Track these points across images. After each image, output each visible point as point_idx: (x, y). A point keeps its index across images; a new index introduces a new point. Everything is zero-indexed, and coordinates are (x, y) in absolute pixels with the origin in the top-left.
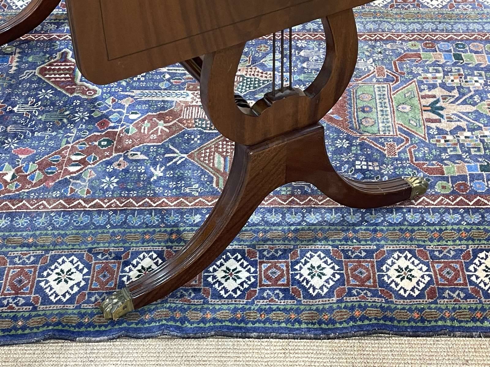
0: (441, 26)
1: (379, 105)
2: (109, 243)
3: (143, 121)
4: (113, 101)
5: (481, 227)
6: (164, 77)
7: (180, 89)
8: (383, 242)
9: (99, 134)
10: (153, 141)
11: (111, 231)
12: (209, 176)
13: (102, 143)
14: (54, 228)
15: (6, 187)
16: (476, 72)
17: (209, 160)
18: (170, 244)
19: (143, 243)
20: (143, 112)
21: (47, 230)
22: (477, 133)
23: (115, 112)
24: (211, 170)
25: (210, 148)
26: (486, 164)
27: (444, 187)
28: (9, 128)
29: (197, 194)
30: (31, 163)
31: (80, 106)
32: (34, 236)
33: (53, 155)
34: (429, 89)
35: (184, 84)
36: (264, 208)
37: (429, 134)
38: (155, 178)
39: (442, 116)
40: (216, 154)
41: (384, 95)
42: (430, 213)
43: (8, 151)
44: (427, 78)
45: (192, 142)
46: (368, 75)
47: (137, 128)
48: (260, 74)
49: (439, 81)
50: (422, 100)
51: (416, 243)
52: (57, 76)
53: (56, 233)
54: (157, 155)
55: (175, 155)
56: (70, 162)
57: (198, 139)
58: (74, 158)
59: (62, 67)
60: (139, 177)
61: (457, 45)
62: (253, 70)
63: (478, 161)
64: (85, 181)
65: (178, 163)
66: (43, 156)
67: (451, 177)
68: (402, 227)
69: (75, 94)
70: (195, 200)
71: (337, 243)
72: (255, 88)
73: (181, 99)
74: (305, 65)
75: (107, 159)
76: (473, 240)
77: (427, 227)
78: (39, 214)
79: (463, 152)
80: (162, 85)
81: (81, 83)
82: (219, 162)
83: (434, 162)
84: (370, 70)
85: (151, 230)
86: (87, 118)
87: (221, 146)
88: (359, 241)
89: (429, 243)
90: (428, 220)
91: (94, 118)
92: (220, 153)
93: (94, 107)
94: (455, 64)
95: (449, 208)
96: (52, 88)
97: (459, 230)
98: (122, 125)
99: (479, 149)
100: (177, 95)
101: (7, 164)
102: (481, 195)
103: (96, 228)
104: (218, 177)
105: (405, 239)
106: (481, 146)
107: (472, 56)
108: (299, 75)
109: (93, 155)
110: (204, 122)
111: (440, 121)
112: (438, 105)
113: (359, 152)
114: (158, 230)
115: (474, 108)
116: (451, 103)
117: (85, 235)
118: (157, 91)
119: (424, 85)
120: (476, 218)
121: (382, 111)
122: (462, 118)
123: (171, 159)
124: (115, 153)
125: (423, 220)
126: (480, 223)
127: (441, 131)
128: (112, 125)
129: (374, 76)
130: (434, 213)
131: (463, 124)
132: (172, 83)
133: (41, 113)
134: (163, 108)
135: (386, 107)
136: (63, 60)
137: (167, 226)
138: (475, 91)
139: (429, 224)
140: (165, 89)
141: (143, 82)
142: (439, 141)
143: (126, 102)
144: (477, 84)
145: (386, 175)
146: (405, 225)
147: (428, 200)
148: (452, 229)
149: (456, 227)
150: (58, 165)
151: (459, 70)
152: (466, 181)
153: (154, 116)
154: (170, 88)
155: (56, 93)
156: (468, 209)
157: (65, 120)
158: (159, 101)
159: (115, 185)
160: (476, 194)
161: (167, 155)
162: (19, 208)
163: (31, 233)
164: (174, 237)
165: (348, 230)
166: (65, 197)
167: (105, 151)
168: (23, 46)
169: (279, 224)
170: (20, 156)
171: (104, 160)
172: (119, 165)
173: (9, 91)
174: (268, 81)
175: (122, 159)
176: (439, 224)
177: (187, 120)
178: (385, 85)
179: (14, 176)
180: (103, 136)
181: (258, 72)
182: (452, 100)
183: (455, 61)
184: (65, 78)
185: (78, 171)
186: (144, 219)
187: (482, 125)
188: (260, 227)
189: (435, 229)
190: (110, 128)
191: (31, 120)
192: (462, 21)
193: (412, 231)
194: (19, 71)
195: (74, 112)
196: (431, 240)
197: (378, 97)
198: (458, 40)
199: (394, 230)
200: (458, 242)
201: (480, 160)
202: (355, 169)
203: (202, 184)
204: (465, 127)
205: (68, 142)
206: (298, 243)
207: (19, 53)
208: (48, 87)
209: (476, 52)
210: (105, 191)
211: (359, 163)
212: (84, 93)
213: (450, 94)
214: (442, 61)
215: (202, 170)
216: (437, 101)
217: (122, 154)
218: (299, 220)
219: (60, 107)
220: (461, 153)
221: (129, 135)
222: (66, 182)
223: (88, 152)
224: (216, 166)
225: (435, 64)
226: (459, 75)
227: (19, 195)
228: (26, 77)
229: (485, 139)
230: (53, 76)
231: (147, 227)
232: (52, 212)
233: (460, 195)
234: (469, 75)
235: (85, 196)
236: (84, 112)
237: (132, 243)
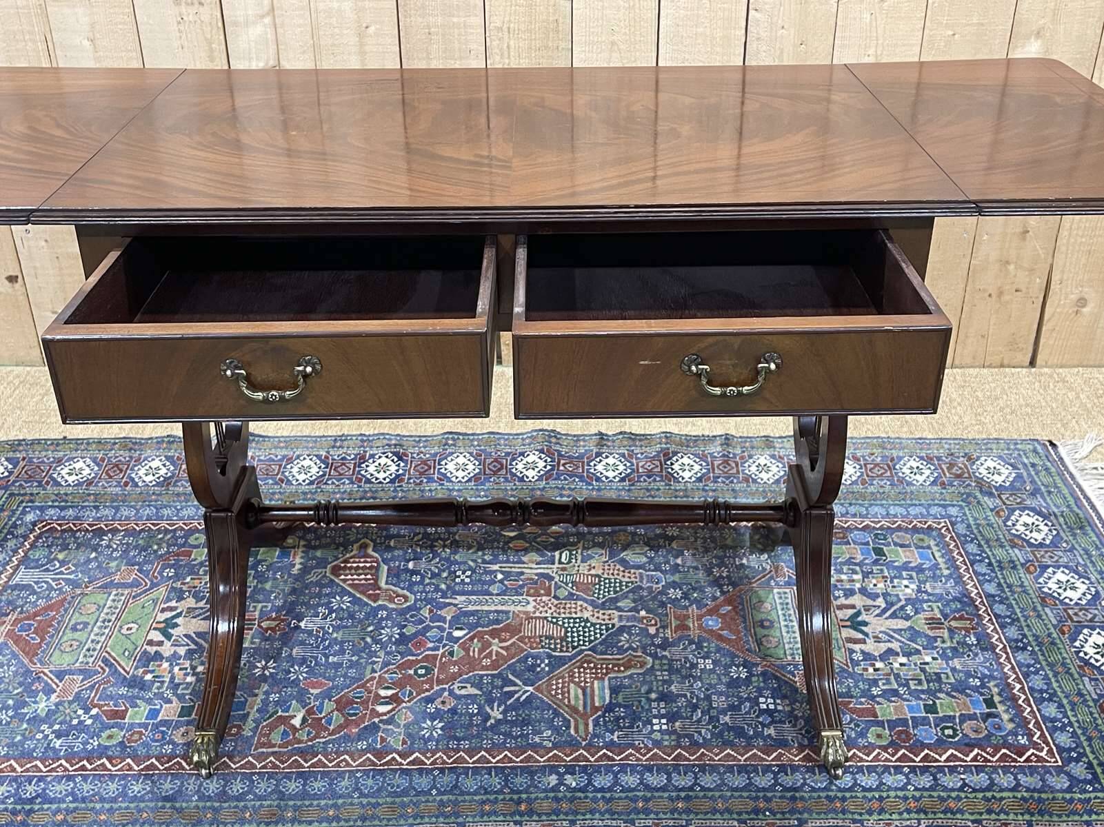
0: (852, 510)
1: (782, 618)
2: (437, 817)
3: (472, 639)
4: (431, 611)
5: (935, 794)
6: (495, 577)
7: (518, 594)
8: (806, 815)
9: (414, 658)
10: (486, 668)
11: (438, 798)
12: (565, 718)
13: (419, 672)
14: (362, 795)
15: (294, 735)
16: (904, 573)
17: (563, 694)
18: (518, 818)
19: (482, 817)
20: (471, 627)
21: (352, 797)
22: (914, 658)
23: (434, 627)
24: (566, 709)
25: (563, 677)
26: (931, 702)
27: (879, 736)
28: (294, 651)
29: (550, 745)
30: (327, 701)
31: (387, 618)
32: (335, 806)
33: (355, 689)
34: (846, 596)
35: (522, 587)
36: (642, 765)
37: (852, 660)
38: (492, 721)
39: (866, 635)
40: (572, 685)
41: (787, 604)
42: (864, 774)
43: (295, 683)
44: (842, 581)
45: (539, 669)
46: (764, 576)
47: (463, 649)
48: (621, 574)
49: (858, 585)
50: (837, 612)
51: (850, 817)
52: (355, 577)
53: (365, 801)
54: (493, 689)
55: (517, 688)
56: (378, 700)
57: (546, 665)
58: (383, 693)
59: (361, 565)
60: (471, 720)
61: (876, 535)
62: (612, 567)
63: (921, 699)
64: (399, 726)
65: (522, 699)
66: (342, 690)
67: (888, 721)
68: (830, 793)
69: (380, 602)
70: (548, 753)
71: (745, 816)
72: (616, 592)
73: (519, 608)
74: (679, 561)
75: (427, 694)
76: (926, 813)
77: (863, 794)
78: (341, 775)
79: (900, 685)
80: (494, 589)
81: (387, 586)
82: (577, 697)
83: (863, 700)
84: (764, 569)
85: (492, 797)
86: (397, 636)
87: (577, 675)
88: (773, 813)
89: (868, 817)
90: (863, 784)
91: (407, 636)
92: (577, 684)
93: (406, 620)
94: (876, 562)
95: (889, 766)
96: (350, 594)
97: (906, 798)
98: (444, 647)
99: (920, 682)
100: (514, 602)
101: (294, 702)
102: (929, 746)
103: (418, 794)
104: (576, 721)
105: (835, 811)
106: (923, 677)
107: (897, 551)
108: (673, 574)
109: (408, 688)
110: (552, 641)
111: (864, 642)
112: (860, 619)
113: (762, 685)
114: (501, 797)
115: (908, 624)
116: (877, 616)
117: (404, 805)
118: (487, 597)
119: (838, 590)
120: (925, 781)
121: (787, 626)
122: (892, 637)
123: (511, 694)
124: (438, 685)
125: (855, 784)
126: (932, 789)
127: (867, 656)
128: (431, 645)
129: (772, 578)
130: (869, 773)
131: (895, 646)
132: (505, 586)
133: (337, 629)
134: (497, 622)
135: (791, 621)
136: (362, 554)
137: (512, 792)
138: (906, 599)
139: (865, 789)
140: (497, 595)
141: (468, 584)
142: (866, 670)
143: (448, 614)
144: (908, 591)
145: (801, 717)
146: (832, 791)
147: (860, 755)
148: (896, 797)
149: (900, 794)
150: (362, 703)
151: (882, 570)
152: (908, 726)
153: (486, 633)
154: (503, 593)
155: (356, 601)
156: (915, 767)
157: (369, 640)
158: (491, 612)
159: (440, 732)
160: (924, 746)
161: (506, 689)
162: (313, 766)
163: (331, 802)
164: (523, 807)
165: (757, 798)
166: (374, 749)
167: (423, 682)
168: (309, 536)
169: (663, 789)
170: (312, 691)
171: (423, 695)
172: (443, 703)
173: (293, 598)
174: (632, 582)
175: (446, 694)
176: (878, 789)
177: (530, 638)
178: (788, 591)
179: (304, 720)
180: (419, 661)
181: (618, 570)
182: (877, 612)
183: (875, 557)
184: (366, 580)
185: (389, 712)
186: (481, 781)
187: (921, 648)
188: (638, 794)
189: (874, 797)
190: (429, 649)
191: (323, 640)
192: (879, 502)
193: (844, 799)
194: (305, 570)
195: (379, 627)
196: (870, 813)
197: (779, 607)
198: (877, 529)
199: (819, 797)
200: (905, 815)
201: (923, 696)
202: (760, 710)
203: (556, 730)
204: (899, 650)
205: (374, 671)
206: (691, 817)
207: (304, 546)
208: (344, 592)
209: (902, 546)
210: (427, 741)
211: (764, 700)
212: (391, 600)
213: (875, 604)
214: (859, 558)
215: (555, 709)
216: (858, 614)
217: (447, 686)
218: (690, 784)
219: (360, 621)
220: (896, 687)
221: (454, 659)
222: (374, 728)
223: (400, 684)
224: (573, 702)
225: (849, 562)
226: (883, 577)
227: (312, 746)
228: (314, 579)
229: (927, 667)
230: (349, 577)
231: (486, 793)
232: (358, 771)
233: (902, 747)
234: (895, 577)
235: (400, 748)
236: (392, 627)
237: (467, 816)
